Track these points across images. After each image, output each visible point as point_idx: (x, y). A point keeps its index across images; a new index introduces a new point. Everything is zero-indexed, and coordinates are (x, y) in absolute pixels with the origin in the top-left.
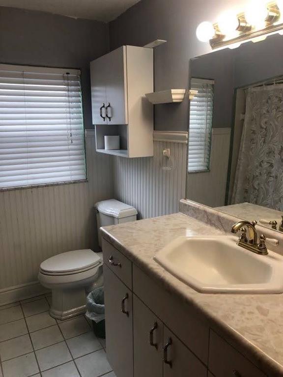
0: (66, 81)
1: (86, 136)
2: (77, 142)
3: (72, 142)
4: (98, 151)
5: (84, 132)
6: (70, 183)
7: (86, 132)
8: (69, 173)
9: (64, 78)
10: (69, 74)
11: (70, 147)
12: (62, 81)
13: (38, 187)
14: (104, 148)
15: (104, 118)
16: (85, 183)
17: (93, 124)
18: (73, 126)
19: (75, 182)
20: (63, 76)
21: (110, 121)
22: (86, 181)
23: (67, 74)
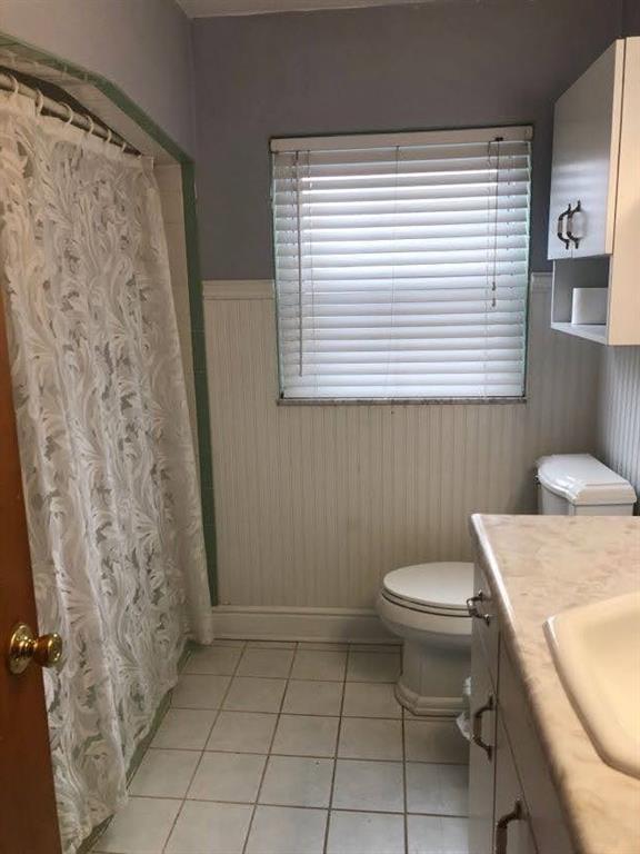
0: (493, 158)
1: (531, 289)
2: (507, 303)
3: (494, 305)
4: (555, 326)
5: (529, 279)
6: (480, 402)
7: (533, 278)
8: (480, 377)
9: (489, 151)
10: (501, 139)
11: (490, 316)
12: (486, 158)
13: (406, 403)
14: (570, 321)
15: (567, 241)
16: (519, 406)
17: (549, 258)
18: (501, 266)
19: (493, 401)
20: (489, 146)
21: (577, 247)
22: (522, 400)
23: (498, 140)
